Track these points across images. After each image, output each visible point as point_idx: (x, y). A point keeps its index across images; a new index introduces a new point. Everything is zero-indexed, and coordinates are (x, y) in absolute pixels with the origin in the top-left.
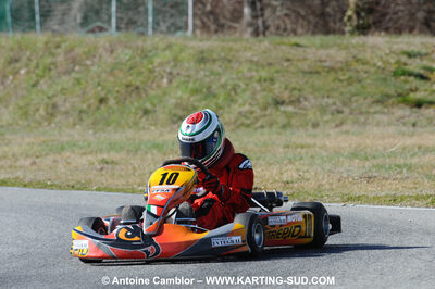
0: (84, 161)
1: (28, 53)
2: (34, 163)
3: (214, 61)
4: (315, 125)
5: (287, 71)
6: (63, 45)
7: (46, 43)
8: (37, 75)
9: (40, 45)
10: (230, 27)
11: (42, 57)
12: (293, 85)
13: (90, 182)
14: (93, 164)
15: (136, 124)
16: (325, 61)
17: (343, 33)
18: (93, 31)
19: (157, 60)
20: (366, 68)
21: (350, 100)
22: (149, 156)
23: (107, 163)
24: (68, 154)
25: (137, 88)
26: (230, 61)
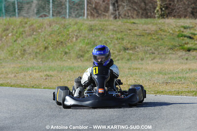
0: (38, 75)
1: (12, 27)
2: (15, 76)
3: (96, 30)
4: (142, 59)
5: (129, 35)
6: (28, 23)
7: (21, 22)
8: (17, 36)
9: (18, 23)
10: (104, 15)
11: (19, 28)
12: (132, 41)
13: (40, 85)
14: (42, 76)
15: (61, 58)
16: (146, 30)
17: (155, 17)
18: (41, 17)
19: (70, 30)
20: (165, 33)
21: (158, 48)
22: (67, 73)
23: (48, 76)
24: (31, 72)
25: (62, 42)
26: (104, 30)
